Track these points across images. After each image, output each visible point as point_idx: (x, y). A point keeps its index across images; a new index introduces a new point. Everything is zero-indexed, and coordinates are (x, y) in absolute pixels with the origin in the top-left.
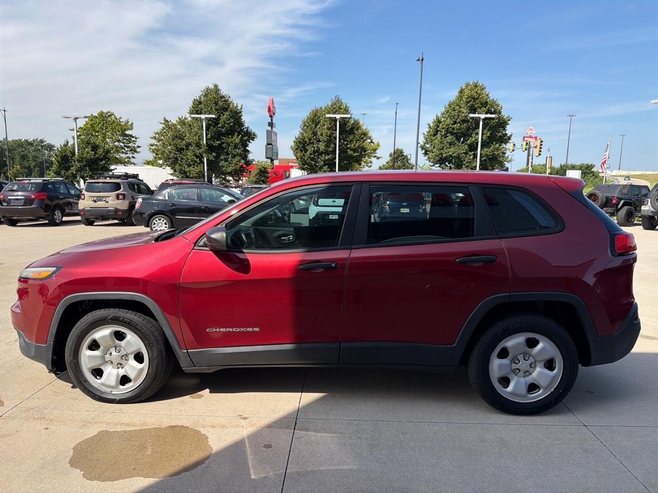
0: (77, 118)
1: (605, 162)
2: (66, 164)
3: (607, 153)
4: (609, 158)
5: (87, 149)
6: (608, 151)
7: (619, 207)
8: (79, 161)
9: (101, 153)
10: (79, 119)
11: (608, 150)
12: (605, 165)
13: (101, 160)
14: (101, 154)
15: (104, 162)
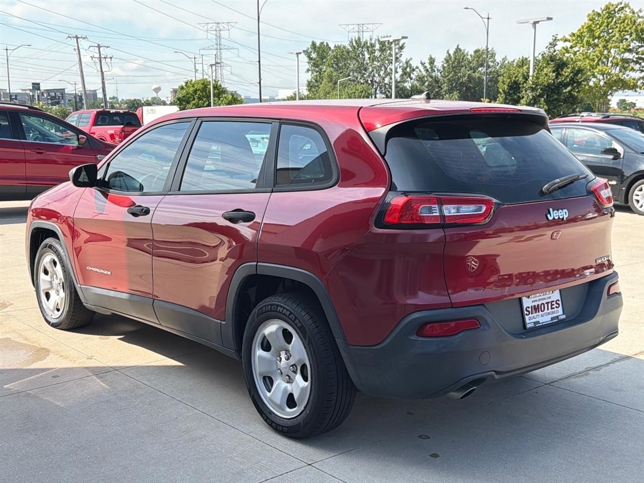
0: (538, 22)
2: (516, 94)
5: (545, 70)
8: (533, 90)
9: (567, 74)
10: (540, 22)
13: (566, 86)
14: (568, 76)
15: (569, 88)
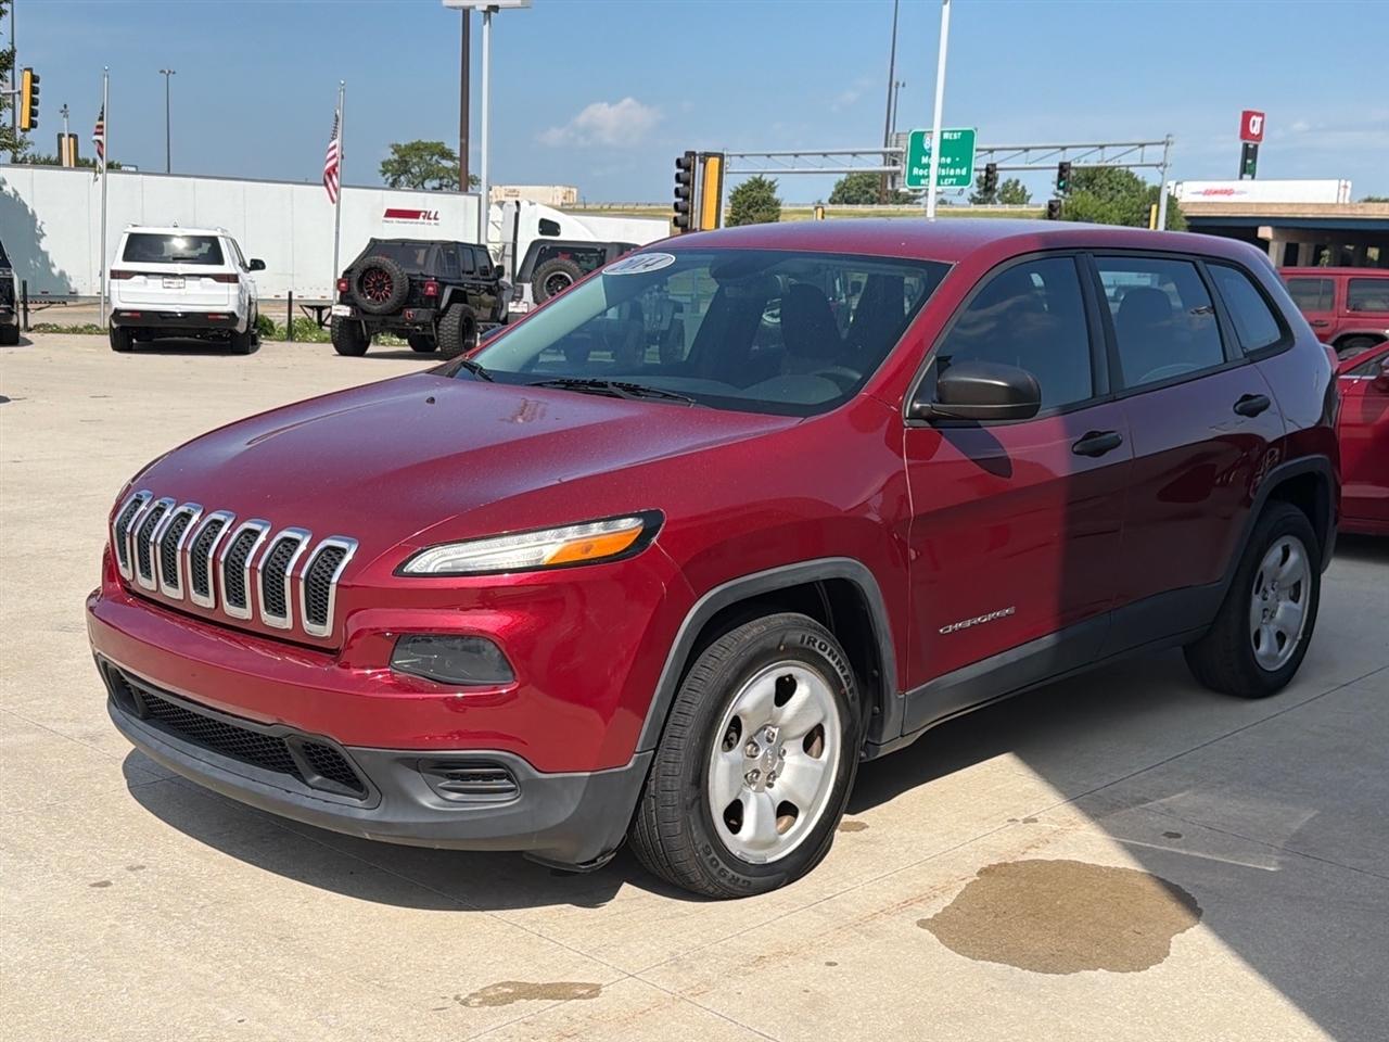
1: (333, 169)
3: (337, 142)
4: (342, 157)
6: (339, 135)
7: (443, 305)
11: (339, 131)
12: (334, 177)
